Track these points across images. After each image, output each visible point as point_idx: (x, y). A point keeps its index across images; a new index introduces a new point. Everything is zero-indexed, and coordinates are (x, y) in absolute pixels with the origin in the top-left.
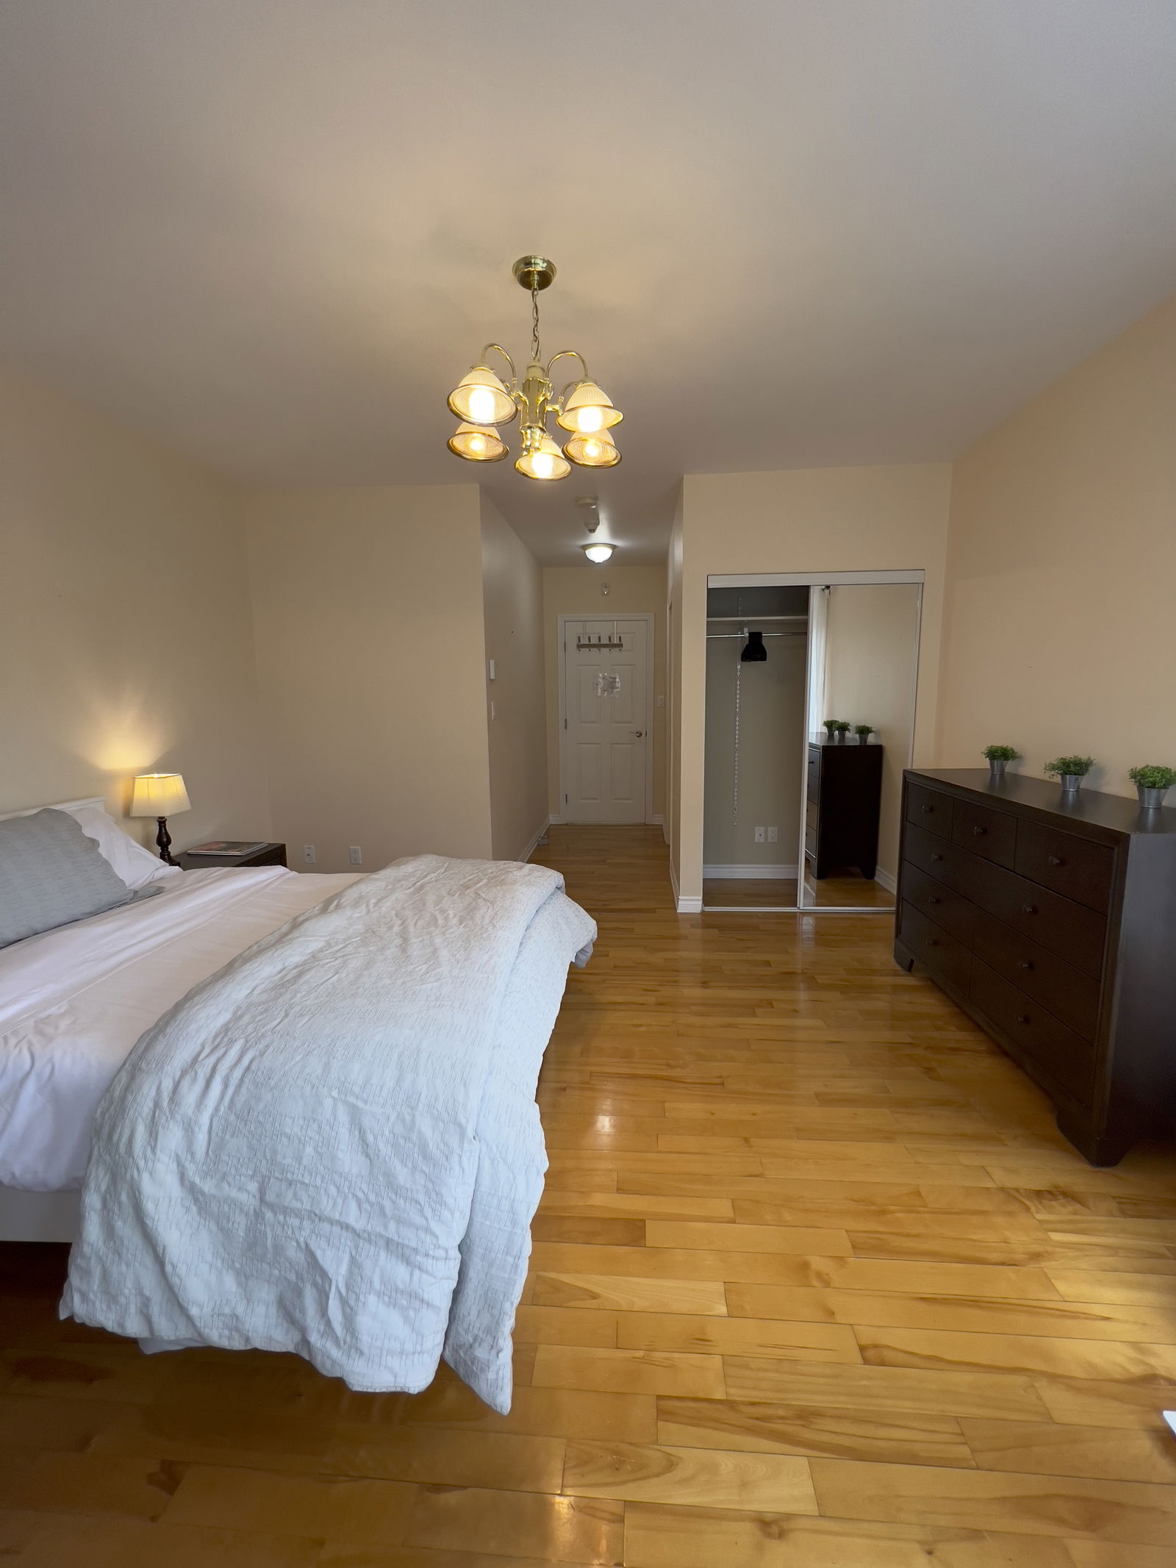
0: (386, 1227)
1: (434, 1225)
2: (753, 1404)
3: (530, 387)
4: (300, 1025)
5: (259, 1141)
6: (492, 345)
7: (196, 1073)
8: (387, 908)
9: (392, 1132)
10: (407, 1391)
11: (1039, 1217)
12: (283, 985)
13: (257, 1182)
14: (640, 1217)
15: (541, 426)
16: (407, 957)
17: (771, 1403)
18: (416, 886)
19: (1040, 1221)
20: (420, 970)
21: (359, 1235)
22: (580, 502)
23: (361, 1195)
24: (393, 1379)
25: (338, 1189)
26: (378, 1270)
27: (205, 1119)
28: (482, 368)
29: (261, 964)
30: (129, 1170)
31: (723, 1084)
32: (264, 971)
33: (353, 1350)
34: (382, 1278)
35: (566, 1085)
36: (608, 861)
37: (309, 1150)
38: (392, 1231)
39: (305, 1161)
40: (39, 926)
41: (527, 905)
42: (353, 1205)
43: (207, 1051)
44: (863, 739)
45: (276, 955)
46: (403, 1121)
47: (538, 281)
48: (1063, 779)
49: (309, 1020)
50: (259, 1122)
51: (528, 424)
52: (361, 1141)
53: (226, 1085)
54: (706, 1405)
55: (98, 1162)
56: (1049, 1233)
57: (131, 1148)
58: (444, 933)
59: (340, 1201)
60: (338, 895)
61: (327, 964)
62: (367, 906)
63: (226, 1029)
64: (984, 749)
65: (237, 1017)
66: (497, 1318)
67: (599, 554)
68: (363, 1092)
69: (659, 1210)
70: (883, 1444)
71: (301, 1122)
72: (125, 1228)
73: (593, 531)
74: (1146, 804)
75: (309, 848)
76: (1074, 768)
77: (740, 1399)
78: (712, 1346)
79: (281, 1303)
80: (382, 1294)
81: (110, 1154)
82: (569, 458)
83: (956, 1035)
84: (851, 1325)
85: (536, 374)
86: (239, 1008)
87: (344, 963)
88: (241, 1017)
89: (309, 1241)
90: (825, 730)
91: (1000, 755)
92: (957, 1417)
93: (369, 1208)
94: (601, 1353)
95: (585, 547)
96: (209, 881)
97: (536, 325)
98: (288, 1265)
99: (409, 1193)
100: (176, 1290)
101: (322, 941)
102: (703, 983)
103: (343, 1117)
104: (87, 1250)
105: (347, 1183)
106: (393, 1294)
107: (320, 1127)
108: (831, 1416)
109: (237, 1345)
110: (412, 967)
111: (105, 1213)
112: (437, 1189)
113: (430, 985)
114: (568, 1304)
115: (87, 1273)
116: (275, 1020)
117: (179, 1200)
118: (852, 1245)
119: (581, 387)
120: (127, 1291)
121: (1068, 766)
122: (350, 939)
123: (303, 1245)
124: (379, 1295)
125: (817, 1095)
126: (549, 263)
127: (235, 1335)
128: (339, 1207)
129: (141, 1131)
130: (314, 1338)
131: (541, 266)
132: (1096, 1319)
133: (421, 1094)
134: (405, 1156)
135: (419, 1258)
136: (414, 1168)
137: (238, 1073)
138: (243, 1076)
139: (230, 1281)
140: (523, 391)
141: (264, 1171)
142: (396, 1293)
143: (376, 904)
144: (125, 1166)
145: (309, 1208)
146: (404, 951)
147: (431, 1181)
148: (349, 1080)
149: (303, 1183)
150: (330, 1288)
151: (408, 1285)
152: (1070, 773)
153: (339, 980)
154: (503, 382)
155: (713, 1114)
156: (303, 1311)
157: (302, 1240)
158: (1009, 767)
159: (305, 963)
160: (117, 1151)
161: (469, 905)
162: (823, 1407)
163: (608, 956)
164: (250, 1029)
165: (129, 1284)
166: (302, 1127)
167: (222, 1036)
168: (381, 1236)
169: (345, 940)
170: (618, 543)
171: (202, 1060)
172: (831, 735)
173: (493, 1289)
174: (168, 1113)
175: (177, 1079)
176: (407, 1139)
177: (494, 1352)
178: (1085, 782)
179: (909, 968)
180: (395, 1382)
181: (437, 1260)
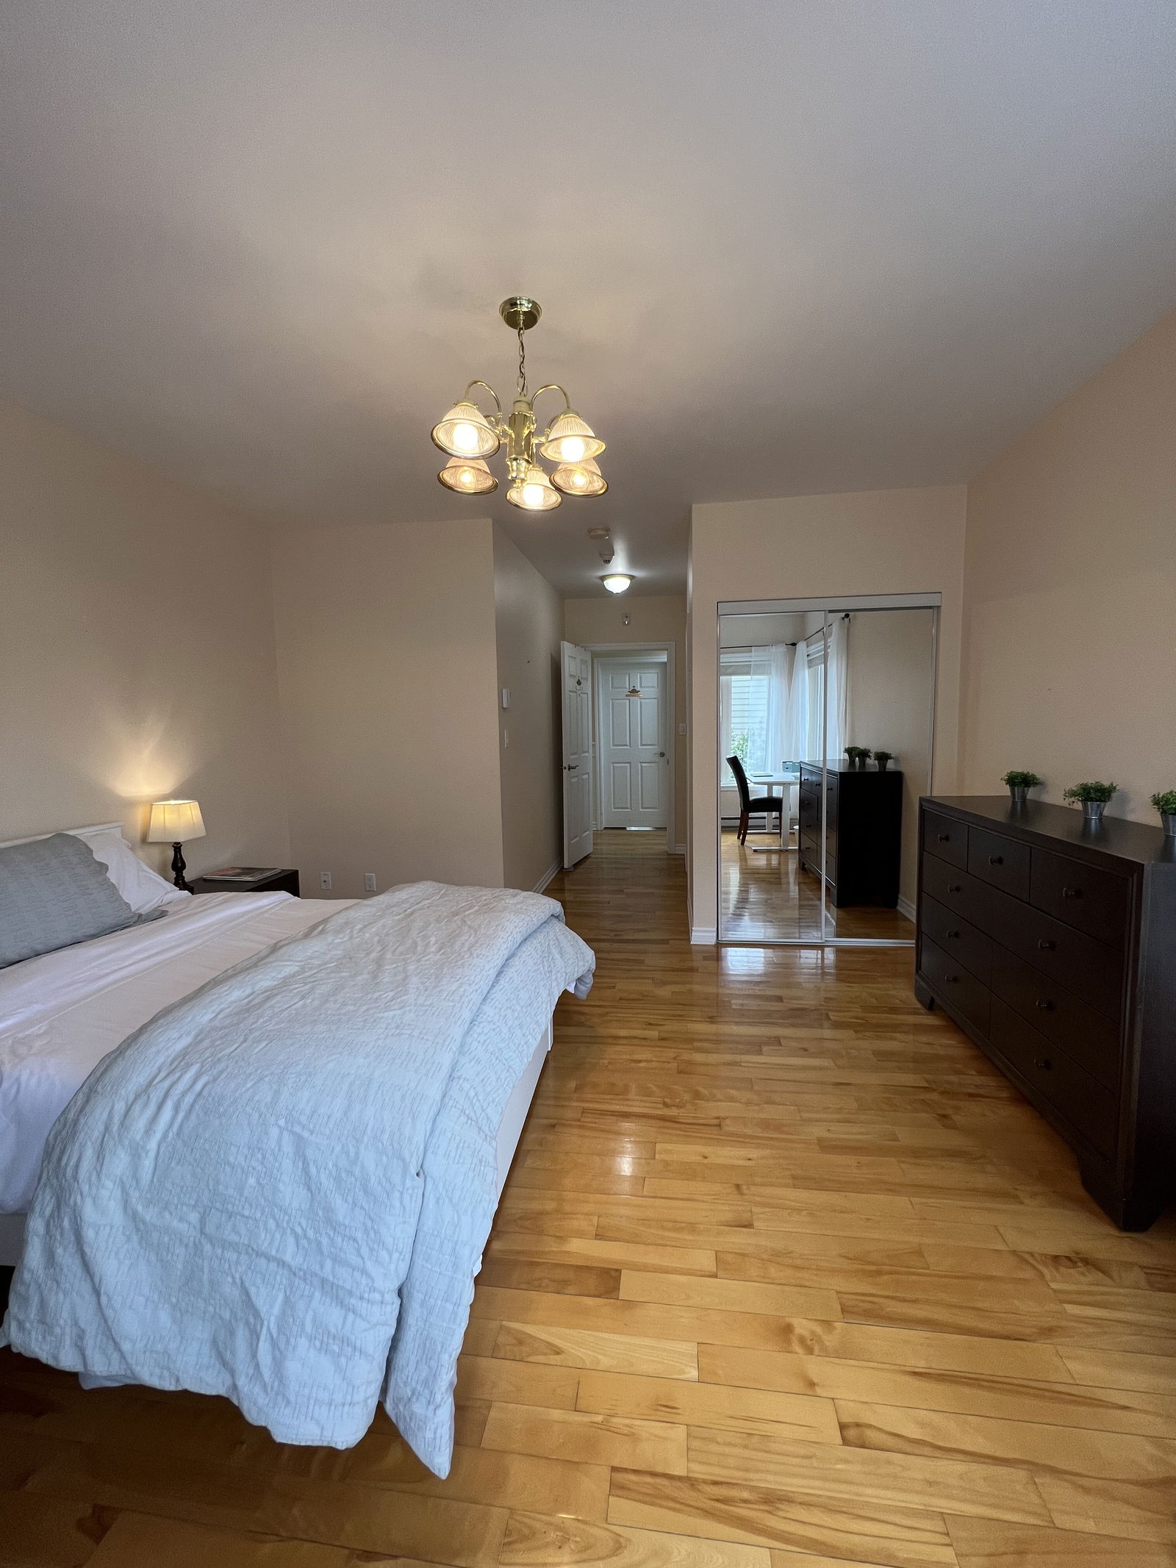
0: (322, 1267)
1: (370, 1265)
2: (715, 1483)
3: (516, 421)
4: (256, 1050)
5: (203, 1170)
6: (475, 382)
7: (149, 1097)
8: (371, 934)
9: (336, 1165)
10: (333, 1446)
11: (1053, 1286)
12: (248, 1010)
13: (199, 1213)
14: (616, 1267)
15: (527, 458)
16: (377, 984)
17: (736, 1484)
18: (407, 912)
19: (1055, 1291)
20: (386, 997)
21: (294, 1274)
22: (592, 534)
23: (299, 1230)
24: (318, 1432)
25: (278, 1225)
26: (311, 1312)
27: (152, 1145)
28: (465, 404)
29: (231, 987)
30: (73, 1195)
31: (719, 1126)
32: (234, 994)
33: (280, 1398)
34: (314, 1321)
35: (556, 1121)
36: (626, 890)
37: (252, 1181)
38: (327, 1271)
39: (246, 1193)
40: (39, 947)
41: (512, 933)
42: (291, 1240)
43: (163, 1074)
44: (883, 765)
45: (247, 979)
46: (347, 1153)
47: (524, 320)
48: (1085, 806)
49: (267, 1045)
50: (205, 1149)
51: (514, 456)
52: (304, 1173)
53: (176, 1109)
54: (665, 1482)
55: (45, 1185)
56: (1064, 1305)
57: (77, 1173)
58: (419, 961)
59: (278, 1236)
60: (325, 921)
61: (296, 989)
62: (351, 932)
63: (184, 1053)
64: (1004, 775)
65: (197, 1041)
66: (434, 1370)
67: (617, 585)
68: (310, 1122)
69: (637, 1260)
70: (856, 1539)
71: (246, 1151)
72: (66, 1257)
73: (608, 561)
74: (1171, 832)
75: (325, 875)
76: (1096, 794)
77: (702, 1476)
78: (679, 1414)
79: (214, 1342)
80: (313, 1339)
81: (57, 1178)
82: (558, 489)
83: (975, 1079)
84: (833, 1399)
85: (522, 408)
86: (201, 1031)
87: (313, 988)
88: (202, 1040)
89: (244, 1278)
90: (846, 756)
91: (1021, 782)
92: (942, 1513)
93: (306, 1245)
94: (556, 1414)
95: (603, 578)
96: (212, 905)
97: (523, 362)
98: (222, 1302)
99: (347, 1232)
100: (110, 1323)
101: (297, 966)
102: (710, 1018)
103: (288, 1147)
104: (27, 1276)
105: (287, 1218)
106: (325, 1339)
107: (264, 1157)
108: (801, 1504)
109: (169, 1385)
110: (378, 994)
111: (48, 1238)
112: (375, 1227)
113: (392, 1013)
114: (530, 1359)
115: (25, 1300)
116: (233, 1045)
117: (121, 1229)
118: (842, 1309)
119: (562, 419)
120: (62, 1322)
121: (1089, 793)
122: (326, 964)
123: (238, 1281)
124: (311, 1339)
125: (820, 1140)
126: (534, 304)
127: (166, 1373)
128: (276, 1243)
129: (89, 1153)
130: (242, 1382)
131: (526, 307)
132: (1113, 1408)
133: (367, 1126)
134: (346, 1191)
135: (353, 1301)
136: (355, 1204)
137: (189, 1099)
138: (195, 1101)
139: (164, 1317)
140: (510, 426)
141: (206, 1201)
142: (328, 1338)
143: (361, 930)
144: (70, 1191)
145: (246, 1242)
146: (375, 977)
147: (370, 1218)
148: (297, 1109)
149: (243, 1216)
150: (261, 1327)
151: (339, 1329)
152: (1092, 800)
153: (304, 1006)
154: (486, 417)
155: (706, 1157)
156: (233, 1354)
157: (237, 1276)
158: (1031, 793)
159: (274, 988)
160: (64, 1175)
161: (453, 932)
162: (793, 1492)
163: (614, 987)
164: (207, 1054)
165: (65, 1315)
166: (246, 1157)
167: (180, 1059)
168: (316, 1275)
169: (321, 965)
170: (639, 574)
171: (157, 1084)
172: (852, 762)
173: (432, 1338)
174: (116, 1138)
175: (129, 1103)
176: (350, 1173)
177: (431, 1408)
178: (1108, 810)
179: (931, 1007)
180: (321, 1436)
181: (372, 1304)
